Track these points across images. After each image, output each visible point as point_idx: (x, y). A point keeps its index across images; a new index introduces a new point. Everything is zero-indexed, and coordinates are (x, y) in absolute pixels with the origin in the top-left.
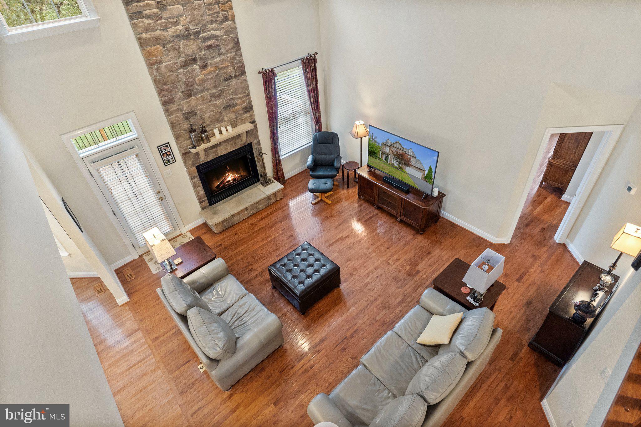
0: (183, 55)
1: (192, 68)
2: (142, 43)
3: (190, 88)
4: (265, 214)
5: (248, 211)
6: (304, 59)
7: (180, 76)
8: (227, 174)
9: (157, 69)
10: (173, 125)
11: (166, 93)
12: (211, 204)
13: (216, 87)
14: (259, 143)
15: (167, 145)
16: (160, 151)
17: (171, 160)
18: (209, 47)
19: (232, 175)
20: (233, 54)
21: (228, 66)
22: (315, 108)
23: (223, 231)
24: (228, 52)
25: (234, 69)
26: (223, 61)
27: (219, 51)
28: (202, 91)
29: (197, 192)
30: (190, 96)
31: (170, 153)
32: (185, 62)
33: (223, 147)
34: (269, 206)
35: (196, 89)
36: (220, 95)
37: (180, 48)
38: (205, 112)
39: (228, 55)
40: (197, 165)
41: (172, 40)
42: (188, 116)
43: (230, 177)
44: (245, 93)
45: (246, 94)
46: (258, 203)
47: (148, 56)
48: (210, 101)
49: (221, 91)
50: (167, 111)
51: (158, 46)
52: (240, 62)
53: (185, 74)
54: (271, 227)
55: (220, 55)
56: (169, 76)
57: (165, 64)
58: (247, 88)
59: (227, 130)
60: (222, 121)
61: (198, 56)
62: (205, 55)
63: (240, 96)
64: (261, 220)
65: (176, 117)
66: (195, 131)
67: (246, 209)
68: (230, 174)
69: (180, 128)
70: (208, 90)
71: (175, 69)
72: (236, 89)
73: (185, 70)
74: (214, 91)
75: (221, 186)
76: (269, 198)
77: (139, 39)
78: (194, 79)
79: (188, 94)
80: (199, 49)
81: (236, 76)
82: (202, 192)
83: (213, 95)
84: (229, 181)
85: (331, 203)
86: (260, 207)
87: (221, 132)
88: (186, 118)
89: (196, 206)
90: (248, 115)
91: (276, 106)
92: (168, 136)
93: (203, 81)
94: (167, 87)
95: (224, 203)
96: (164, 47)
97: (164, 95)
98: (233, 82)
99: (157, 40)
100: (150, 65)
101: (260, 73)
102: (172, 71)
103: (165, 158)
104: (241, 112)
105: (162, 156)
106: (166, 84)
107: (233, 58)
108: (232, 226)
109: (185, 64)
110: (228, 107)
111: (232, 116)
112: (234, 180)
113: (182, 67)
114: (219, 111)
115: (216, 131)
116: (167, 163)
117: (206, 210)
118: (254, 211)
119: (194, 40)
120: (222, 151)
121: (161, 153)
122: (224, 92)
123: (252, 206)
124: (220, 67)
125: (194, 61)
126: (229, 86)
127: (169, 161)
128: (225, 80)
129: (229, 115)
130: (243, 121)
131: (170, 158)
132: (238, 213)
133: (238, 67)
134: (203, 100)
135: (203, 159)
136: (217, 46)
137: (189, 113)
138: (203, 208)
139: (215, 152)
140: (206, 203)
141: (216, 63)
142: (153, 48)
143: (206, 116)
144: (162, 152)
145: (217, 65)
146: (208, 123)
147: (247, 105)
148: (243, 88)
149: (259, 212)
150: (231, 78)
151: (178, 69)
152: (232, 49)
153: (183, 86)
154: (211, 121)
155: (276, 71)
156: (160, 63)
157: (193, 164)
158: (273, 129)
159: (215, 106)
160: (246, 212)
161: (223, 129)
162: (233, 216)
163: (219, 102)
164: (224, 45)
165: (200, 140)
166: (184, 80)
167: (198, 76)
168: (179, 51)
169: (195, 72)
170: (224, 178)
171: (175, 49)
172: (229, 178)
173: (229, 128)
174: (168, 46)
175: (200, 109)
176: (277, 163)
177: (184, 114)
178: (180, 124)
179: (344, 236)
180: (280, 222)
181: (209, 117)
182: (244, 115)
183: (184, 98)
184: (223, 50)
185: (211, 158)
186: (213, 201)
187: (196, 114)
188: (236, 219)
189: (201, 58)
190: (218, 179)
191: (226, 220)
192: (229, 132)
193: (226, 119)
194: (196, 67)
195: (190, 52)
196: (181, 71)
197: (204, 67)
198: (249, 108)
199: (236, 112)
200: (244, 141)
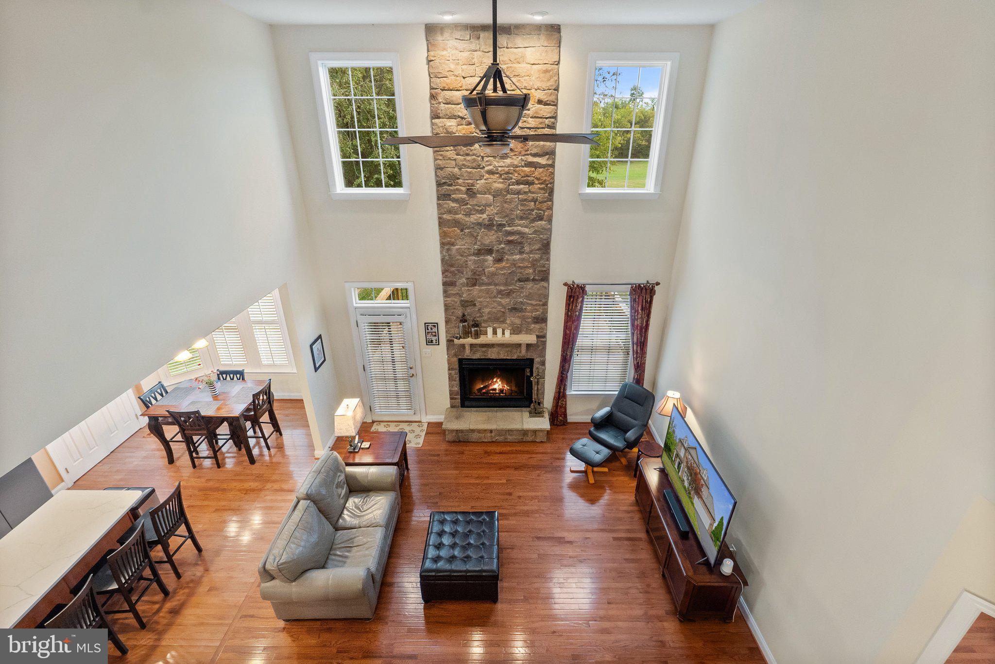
0: (478, 243)
1: (486, 258)
2: (442, 223)
3: (477, 277)
4: (509, 449)
5: (493, 434)
6: (634, 285)
7: (469, 263)
8: (495, 380)
9: (448, 250)
10: (447, 307)
11: (450, 274)
12: (463, 405)
13: (506, 284)
14: (543, 363)
15: (436, 325)
16: (426, 328)
17: (434, 342)
18: (510, 242)
19: (500, 383)
20: (537, 256)
21: (527, 267)
22: (637, 350)
23: (454, 442)
24: (531, 252)
25: (534, 271)
26: (523, 259)
27: (521, 249)
28: (489, 284)
29: (451, 386)
30: (474, 285)
31: (436, 334)
32: (479, 250)
33: (495, 350)
34: (521, 442)
35: (482, 280)
36: (509, 294)
37: (478, 236)
38: (486, 307)
39: (531, 256)
40: (460, 357)
41: (472, 226)
42: (465, 304)
43: (498, 385)
44: (540, 301)
45: (541, 303)
46: (510, 431)
47: (443, 235)
48: (495, 297)
49: (511, 290)
50: (445, 292)
51: (456, 229)
52: (544, 267)
53: (475, 262)
54: (500, 469)
55: (521, 253)
56: (458, 259)
57: (457, 247)
58: (546, 296)
59: (503, 334)
60: (504, 322)
61: (495, 248)
62: (503, 248)
63: (534, 302)
64: (500, 453)
65: (452, 301)
66: (465, 321)
67: (491, 431)
68: (498, 380)
69: (453, 313)
70: (496, 285)
71: (466, 254)
72: (530, 293)
73: (476, 258)
74: (503, 288)
75: (484, 391)
76: (525, 432)
77: (440, 218)
78: (484, 270)
79: (473, 282)
80: (498, 241)
81: (534, 280)
82: (457, 389)
83: (500, 292)
84: (495, 389)
85: (593, 484)
86: (510, 438)
87: (495, 333)
88: (463, 306)
89: (445, 401)
90: (537, 326)
91: (577, 328)
92: (439, 316)
93: (493, 274)
94: (453, 269)
95: (477, 411)
96: (462, 230)
97: (447, 276)
98: (530, 285)
99: (457, 223)
100: (443, 244)
101: (565, 284)
102: (462, 256)
103: (429, 337)
104: (530, 320)
105: (427, 334)
106: (452, 266)
107: (536, 260)
108: (467, 442)
109: (479, 253)
110: (514, 309)
111: (518, 321)
112: (501, 391)
113: (474, 254)
114: (503, 310)
115: (490, 331)
116: (429, 342)
117: (455, 410)
118: (501, 439)
119: (496, 231)
120: (493, 354)
121: (427, 331)
122: (514, 293)
123: (500, 432)
124: (517, 265)
125: (490, 252)
126: (522, 288)
127: (432, 341)
128: (520, 280)
129: (514, 319)
130: (529, 332)
131: (434, 339)
132: (479, 431)
133: (539, 271)
134: (488, 293)
135: (467, 354)
136: (520, 243)
137: (467, 301)
138: (452, 406)
139: (484, 352)
140: (458, 402)
141: (514, 260)
142: (451, 230)
143: (487, 310)
144: (428, 329)
145: (515, 262)
146: (485, 318)
147: (539, 315)
148: (540, 295)
149: (506, 443)
150: (527, 280)
151: (471, 255)
152: (538, 250)
153: (470, 274)
154: (489, 318)
155: (588, 288)
156: (453, 244)
157: (455, 355)
158: (567, 354)
159: (500, 304)
160: (489, 434)
161: (499, 331)
162: (473, 431)
163: (505, 301)
164: (530, 244)
165: (466, 334)
166: (473, 267)
167: (489, 267)
168: (476, 238)
169: (486, 263)
170: (490, 382)
171: (472, 235)
172: (496, 386)
173: (507, 333)
174: (467, 231)
175: (481, 302)
176: (560, 396)
177: (462, 301)
178: (454, 309)
179: (566, 539)
180: (516, 469)
181: (489, 313)
182: (533, 325)
183: (467, 285)
184: (527, 249)
185: (477, 356)
186: (467, 403)
187: (475, 305)
188: (475, 437)
189: (498, 251)
190: (483, 381)
191: (462, 431)
192: (505, 336)
193: (508, 322)
194: (490, 258)
195: (487, 242)
196: (473, 258)
197: (499, 260)
198: (542, 320)
199: (523, 318)
200: (523, 353)
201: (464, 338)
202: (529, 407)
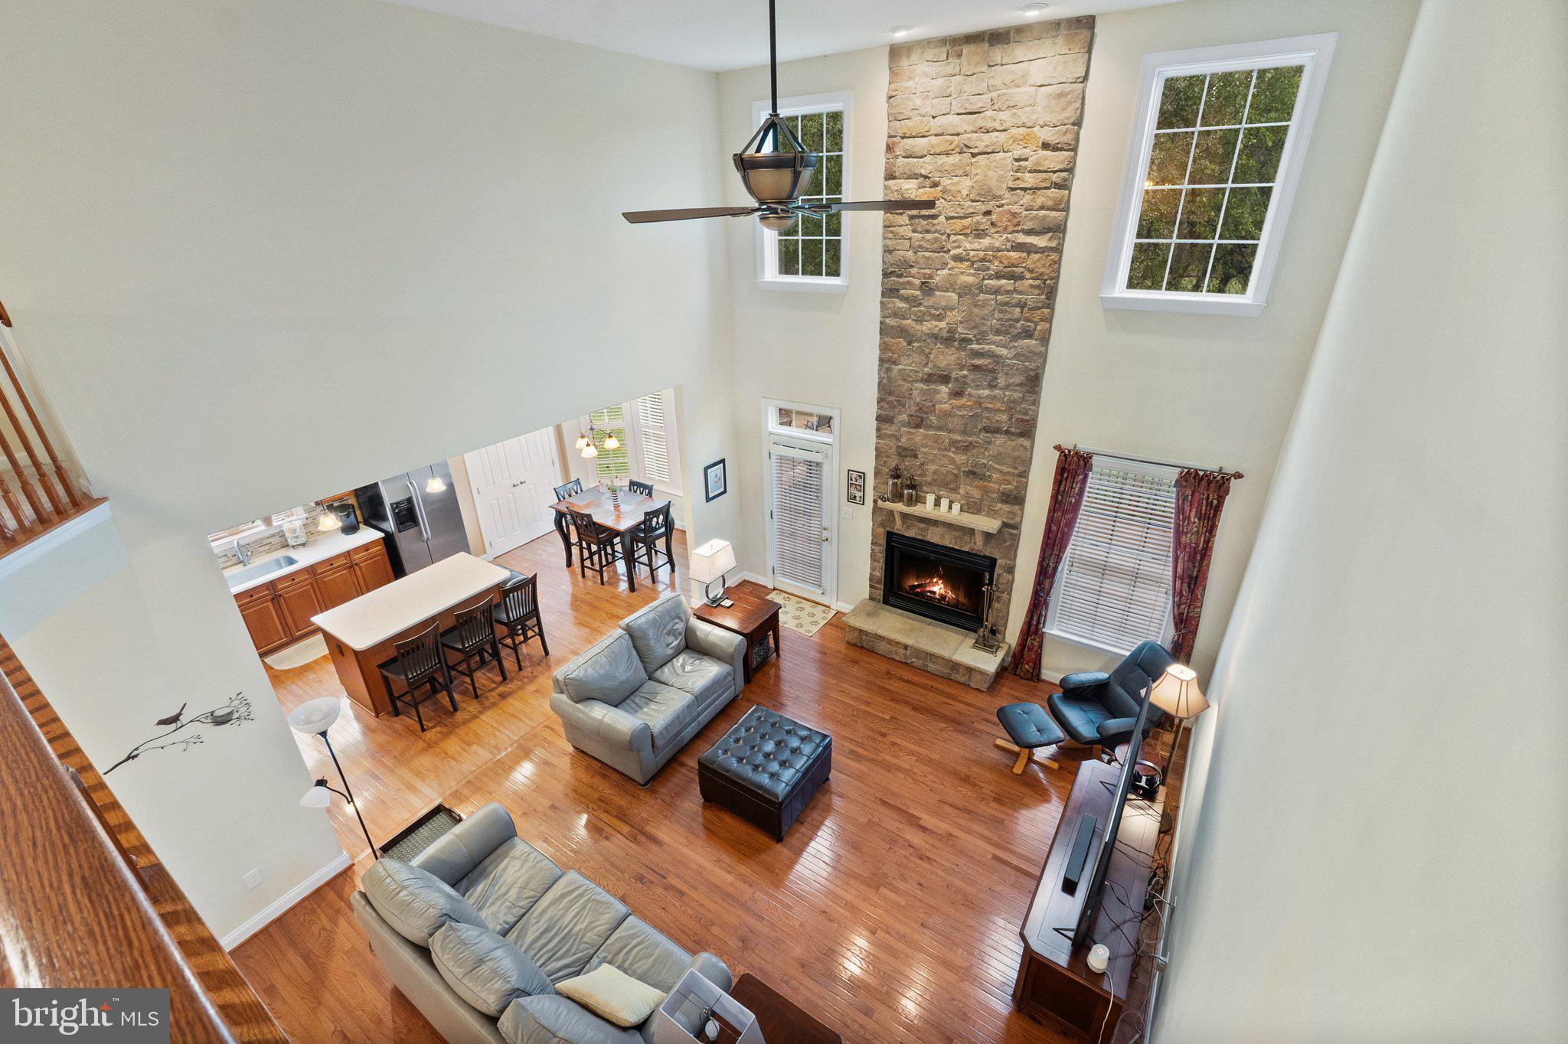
0: (930, 365)
1: (938, 388)
2: (884, 330)
3: (924, 416)
4: (924, 681)
5: (908, 652)
6: (1186, 470)
7: (915, 392)
8: (935, 580)
9: (888, 370)
10: (879, 453)
11: (886, 406)
12: (886, 602)
13: (964, 432)
14: (1011, 570)
15: (862, 476)
16: (849, 478)
17: (858, 499)
18: (976, 368)
19: (942, 586)
20: (1017, 395)
21: (998, 410)
23: (854, 645)
24: (1007, 387)
25: (1011, 419)
26: (994, 398)
27: (992, 381)
28: (939, 429)
29: (873, 569)
30: (918, 426)
31: (863, 488)
32: (930, 375)
33: (939, 530)
34: (947, 679)
35: (931, 421)
36: (967, 448)
37: (930, 353)
38: (932, 461)
39: (1007, 393)
40: (888, 529)
41: (924, 338)
42: (906, 452)
43: (938, 588)
44: (1015, 468)
45: (1016, 472)
46: (932, 656)
47: (884, 347)
48: (946, 449)
49: (971, 443)
50: (878, 430)
51: (901, 340)
52: (1026, 414)
53: (923, 392)
54: (893, 700)
55: (992, 387)
56: (899, 385)
57: (900, 367)
58: (1028, 463)
59: (950, 508)
60: (955, 490)
61: (954, 375)
62: (965, 377)
63: (1005, 469)
64: (907, 681)
65: (887, 445)
66: (898, 477)
67: (906, 647)
68: (940, 582)
69: (885, 462)
70: (950, 431)
71: (911, 379)
72: (1000, 454)
73: (925, 387)
74: (958, 438)
75: (918, 590)
76: (955, 666)
77: (882, 323)
78: (934, 406)
79: (918, 423)
80: (959, 364)
81: (1007, 432)
82: (879, 574)
83: (953, 443)
84: (934, 593)
85: (1019, 775)
86: (932, 667)
87: (937, 503)
88: (899, 454)
89: (864, 591)
90: (1006, 508)
91: (1070, 524)
92: (867, 463)
93: (947, 414)
94: (891, 398)
95: (901, 615)
96: (909, 343)
97: (883, 407)
98: (1000, 439)
99: (903, 332)
100: (882, 360)
101: (1058, 448)
102: (906, 380)
103: (853, 491)
104: (995, 495)
105: (850, 485)
106: (890, 394)
107: (1014, 401)
108: (871, 652)
109: (929, 379)
110: (972, 474)
111: (976, 494)
112: (943, 597)
113: (923, 381)
114: (955, 472)
115: (930, 498)
116: (851, 498)
117: (873, 603)
118: (918, 663)
119: (957, 349)
120: (934, 536)
121: (850, 482)
122: (974, 447)
123: (919, 653)
124: (983, 406)
125: (945, 379)
126: (989, 443)
127: (855, 497)
128: (986, 430)
129: (970, 489)
130: (991, 513)
131: (859, 494)
132: (890, 642)
133: (1017, 419)
134: (936, 442)
135: (898, 527)
136: (992, 371)
137: (906, 449)
138: (871, 598)
139: (921, 529)
140: (879, 593)
141: (979, 397)
142: (894, 341)
143: (932, 468)
144: (852, 480)
145: (981, 401)
146: (929, 479)
147: (1011, 491)
148: (1015, 459)
149: (924, 671)
150: (997, 431)
151: (917, 381)
152: (1018, 385)
153: (914, 408)
154: (934, 480)
155: (1095, 461)
156: (895, 363)
157: (882, 525)
158: (1048, 564)
159: (952, 461)
160: (902, 651)
161: (945, 503)
162: (882, 638)
163: (960, 458)
164: (1006, 374)
165: (897, 496)
166: (918, 400)
167: (941, 402)
168: (928, 357)
169: (938, 396)
170: (928, 581)
171: (923, 352)
172: (936, 589)
173: (956, 507)
174: (916, 344)
175: (925, 454)
177: (899, 447)
178: (888, 457)
179: (921, 822)
180: (915, 708)
181: (934, 473)
182: (999, 505)
183: (908, 425)
184: (1002, 381)
185: (911, 533)
186: (892, 599)
187: (916, 456)
188: (882, 647)
189: (956, 379)
190: (918, 577)
191: (867, 633)
192: (950, 511)
193: (962, 491)
194: (944, 389)
195: (943, 364)
196: (921, 385)
197: (957, 394)
198: (1016, 499)
199: (986, 491)
200: (978, 545)
201: (893, 502)
202: (976, 632)
